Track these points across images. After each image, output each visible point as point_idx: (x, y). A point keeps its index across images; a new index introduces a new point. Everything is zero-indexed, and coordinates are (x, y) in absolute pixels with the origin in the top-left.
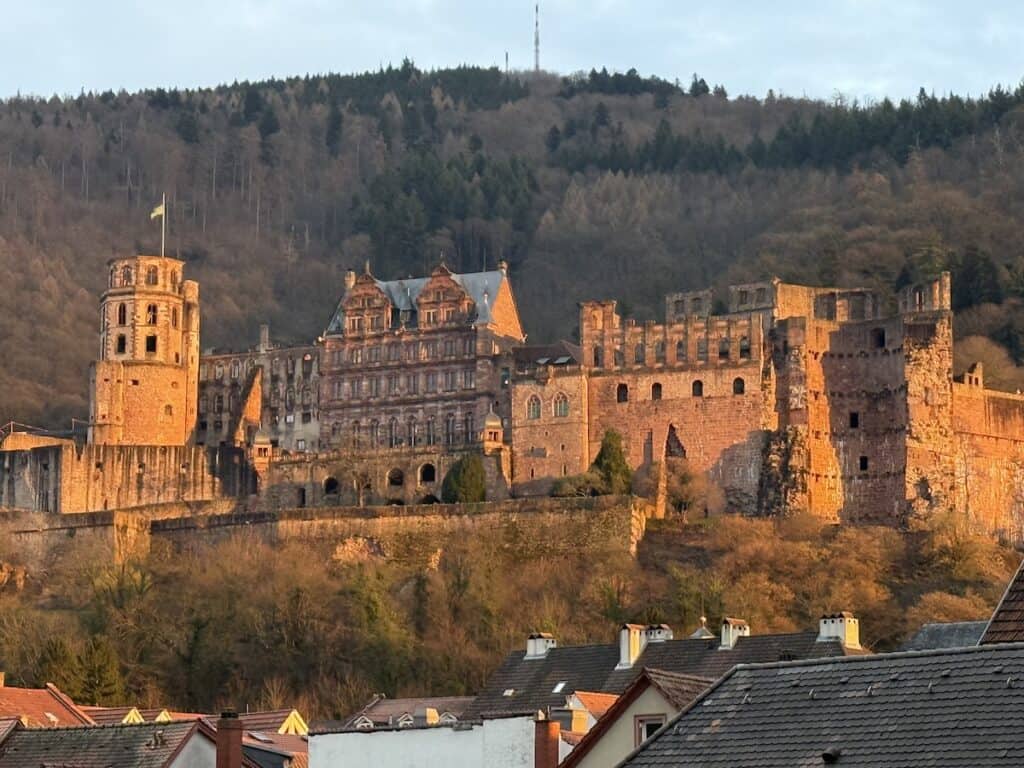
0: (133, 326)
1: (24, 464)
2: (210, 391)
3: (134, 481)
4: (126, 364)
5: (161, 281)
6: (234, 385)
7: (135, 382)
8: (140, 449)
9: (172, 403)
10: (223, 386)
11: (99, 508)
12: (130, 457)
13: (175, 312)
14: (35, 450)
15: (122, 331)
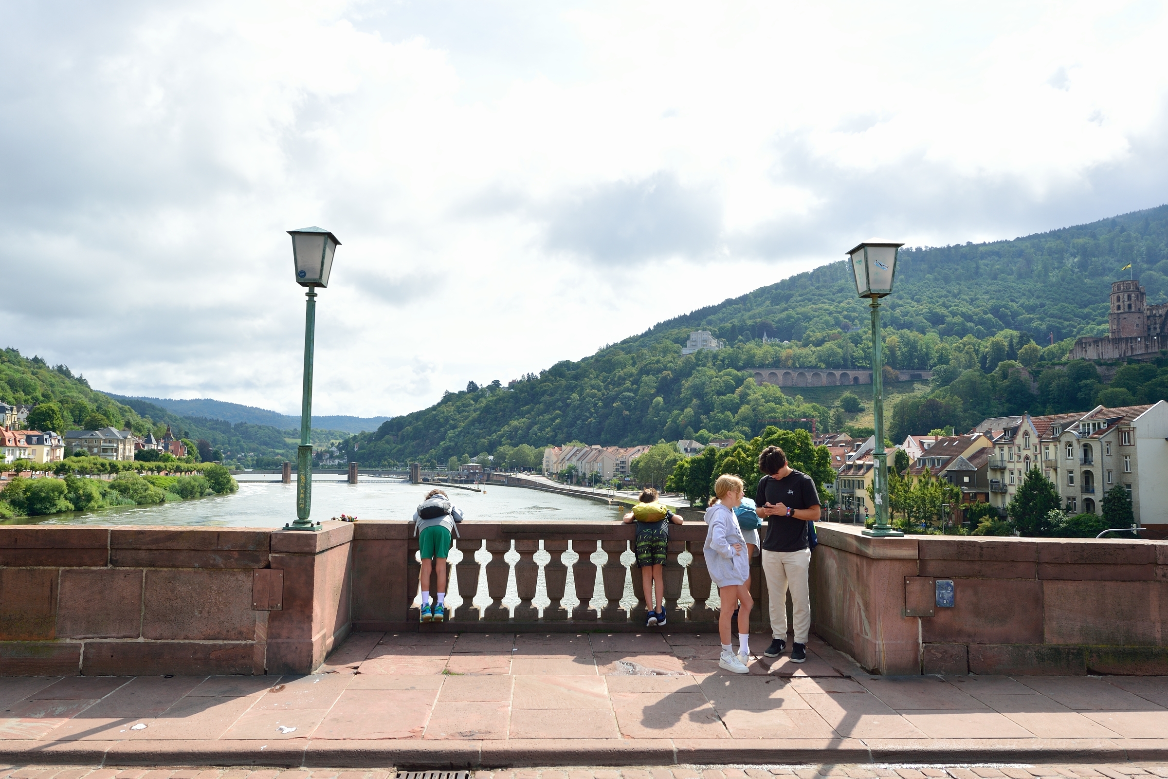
0: (1123, 302)
1: (1090, 345)
2: (1151, 319)
3: (1129, 348)
4: (1121, 313)
5: (1132, 287)
6: (1161, 316)
7: (1125, 318)
8: (1131, 338)
9: (1138, 323)
10: (1156, 316)
11: (1118, 356)
12: (1128, 341)
13: (1137, 295)
14: (1094, 341)
15: (1119, 304)
